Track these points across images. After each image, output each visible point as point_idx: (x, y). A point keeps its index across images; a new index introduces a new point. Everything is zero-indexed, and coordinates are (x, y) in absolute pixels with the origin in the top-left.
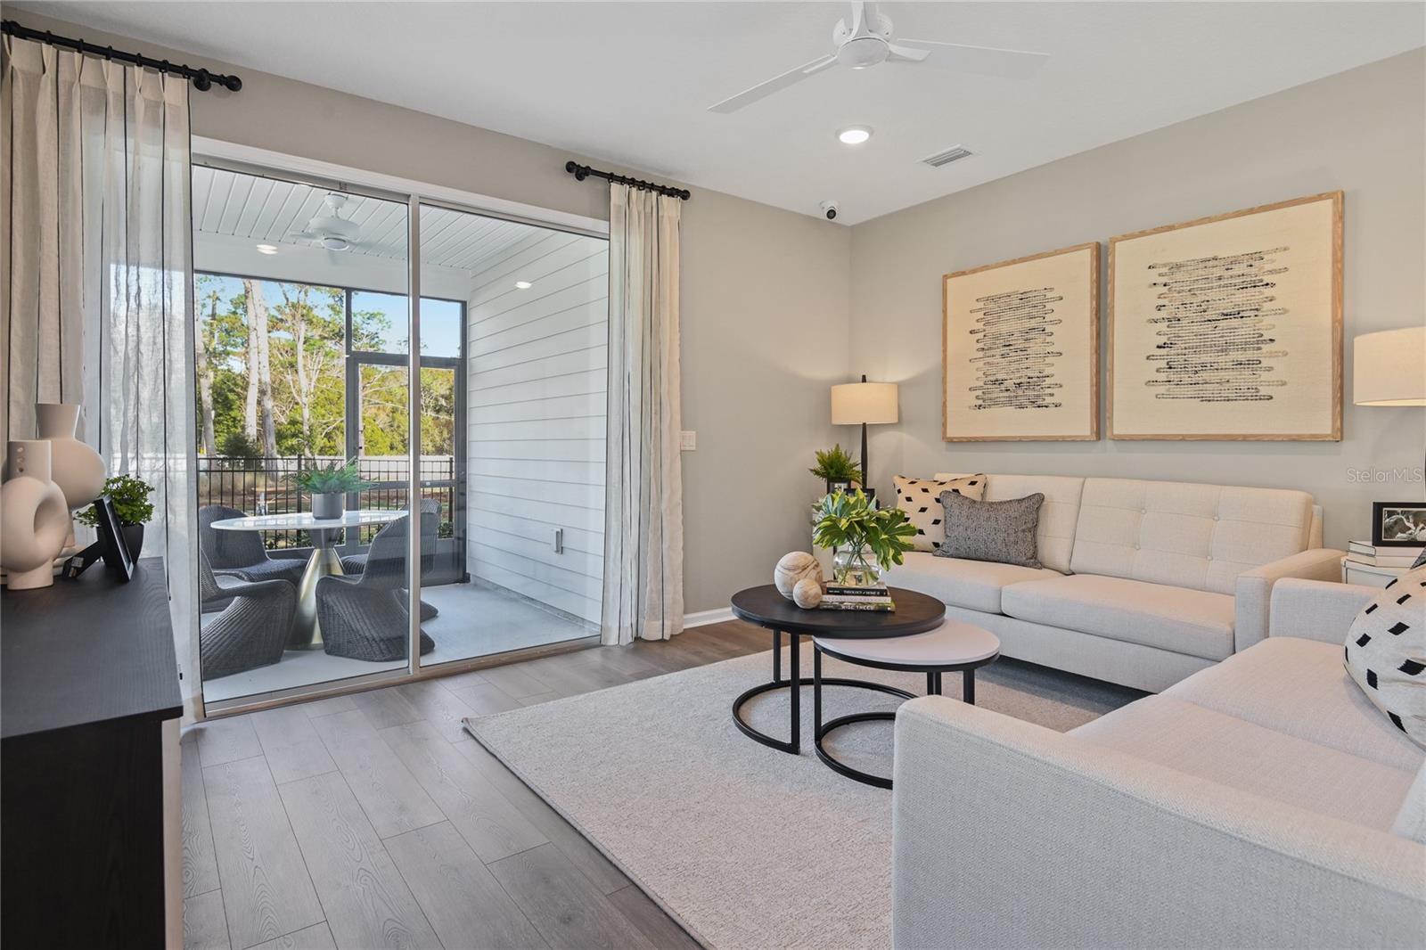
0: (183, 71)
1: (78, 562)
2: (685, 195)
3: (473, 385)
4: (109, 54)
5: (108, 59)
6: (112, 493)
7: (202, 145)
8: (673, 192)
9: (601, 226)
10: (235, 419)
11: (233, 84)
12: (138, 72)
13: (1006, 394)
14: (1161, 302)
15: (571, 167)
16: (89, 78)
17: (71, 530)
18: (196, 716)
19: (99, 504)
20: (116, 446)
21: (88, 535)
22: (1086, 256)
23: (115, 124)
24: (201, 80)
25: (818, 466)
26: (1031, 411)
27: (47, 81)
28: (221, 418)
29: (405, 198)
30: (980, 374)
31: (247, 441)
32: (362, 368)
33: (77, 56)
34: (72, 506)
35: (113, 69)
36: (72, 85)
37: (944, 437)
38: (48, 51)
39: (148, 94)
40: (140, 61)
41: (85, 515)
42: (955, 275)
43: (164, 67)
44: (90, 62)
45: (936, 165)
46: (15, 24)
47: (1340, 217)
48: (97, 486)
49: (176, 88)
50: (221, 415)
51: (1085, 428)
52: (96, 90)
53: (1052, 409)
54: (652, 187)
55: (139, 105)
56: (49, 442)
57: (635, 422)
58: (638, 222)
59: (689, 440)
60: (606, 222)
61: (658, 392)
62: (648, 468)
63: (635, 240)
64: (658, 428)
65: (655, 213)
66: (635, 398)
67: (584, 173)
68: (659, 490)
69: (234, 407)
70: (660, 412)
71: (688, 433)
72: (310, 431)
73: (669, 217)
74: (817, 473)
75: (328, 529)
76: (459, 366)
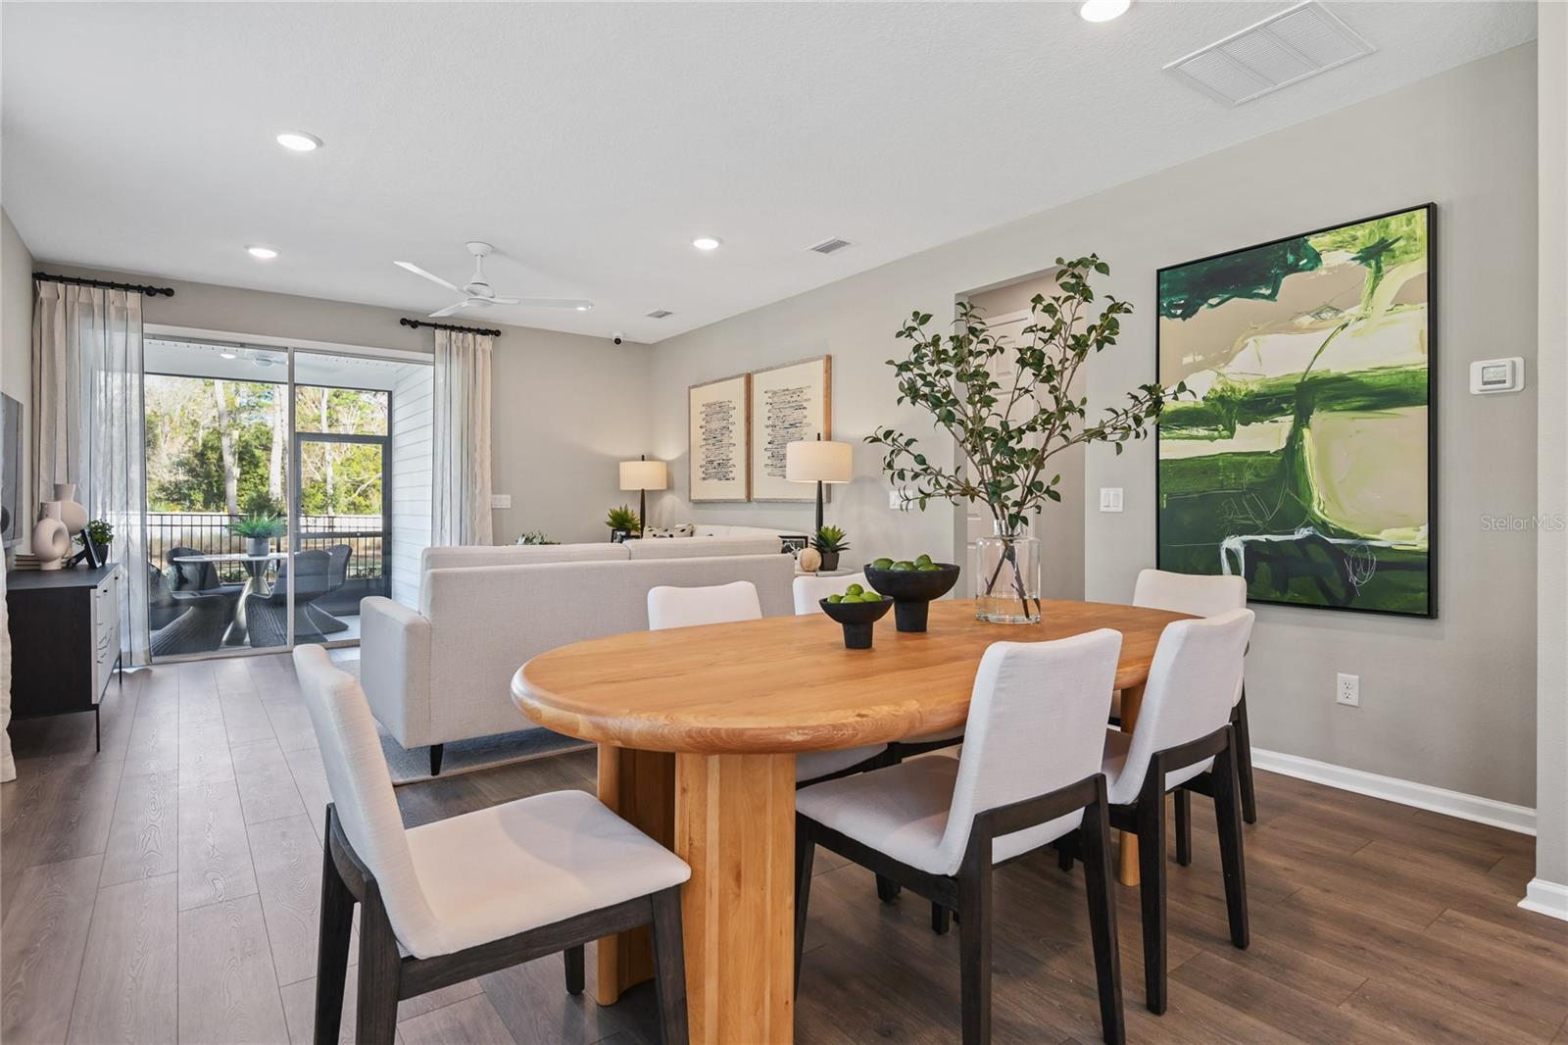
0: (139, 289)
1: (74, 561)
2: (497, 333)
3: (396, 457)
4: (95, 284)
5: (94, 287)
6: (91, 529)
7: (149, 328)
8: (485, 333)
9: (430, 357)
10: (262, 476)
11: (169, 292)
12: (111, 292)
13: (714, 470)
14: (770, 415)
15: (404, 322)
16: (83, 298)
17: (71, 546)
18: (146, 661)
19: (83, 532)
20: (99, 505)
21: (79, 548)
22: (742, 380)
23: (99, 321)
24: (150, 291)
25: (610, 520)
26: (724, 482)
27: (60, 304)
28: (248, 476)
29: (286, 349)
30: (704, 456)
31: (270, 500)
32: (304, 445)
33: (77, 287)
34: (71, 534)
35: (97, 293)
36: (74, 303)
37: (690, 500)
38: (61, 286)
39: (118, 304)
40: (112, 286)
41: (78, 540)
42: (695, 386)
43: (127, 288)
44: (84, 289)
45: (660, 317)
46: (43, 274)
47: (828, 371)
48: (84, 524)
49: (134, 298)
50: (248, 473)
51: (742, 496)
52: (88, 304)
53: (732, 481)
54: (469, 330)
55: (112, 311)
56: (59, 503)
57: (456, 489)
58: (458, 354)
59: (505, 501)
60: (432, 355)
61: (473, 468)
62: (467, 521)
63: (455, 366)
64: (473, 493)
65: (472, 347)
66: (456, 472)
67: (415, 324)
68: (474, 535)
69: (261, 464)
70: (475, 483)
71: (504, 496)
72: (334, 489)
73: (484, 351)
74: (610, 524)
75: (257, 562)
76: (386, 443)
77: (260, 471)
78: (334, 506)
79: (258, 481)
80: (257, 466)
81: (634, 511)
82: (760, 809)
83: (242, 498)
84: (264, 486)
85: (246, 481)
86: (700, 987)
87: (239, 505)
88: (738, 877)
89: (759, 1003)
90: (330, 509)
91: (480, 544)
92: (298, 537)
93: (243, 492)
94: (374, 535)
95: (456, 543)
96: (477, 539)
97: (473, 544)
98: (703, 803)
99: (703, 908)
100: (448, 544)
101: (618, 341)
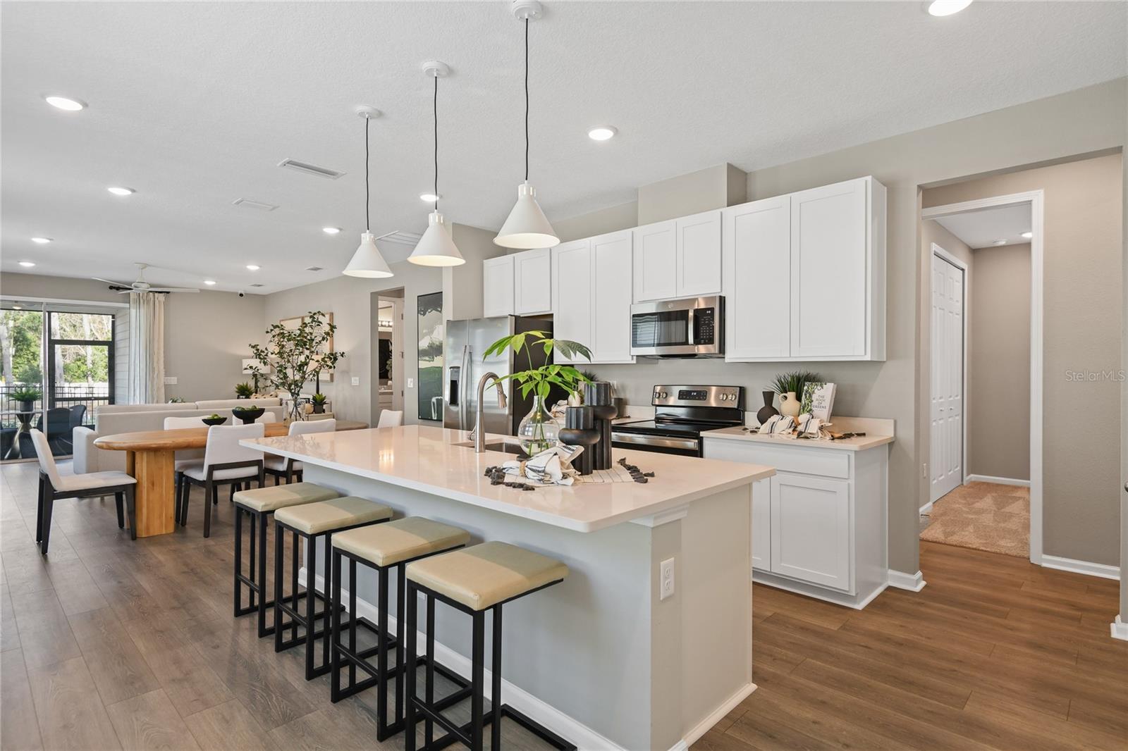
3: (116, 354)
9: (127, 305)
15: (111, 288)
25: (237, 389)
42: (283, 320)
45: (258, 286)
57: (143, 374)
58: (144, 304)
59: (173, 380)
60: (128, 305)
61: (153, 364)
62: (149, 392)
63: (142, 310)
64: (153, 377)
65: (152, 299)
66: (143, 366)
67: (118, 289)
68: (153, 399)
69: (33, 344)
70: (153, 371)
71: (173, 378)
72: (93, 364)
73: (159, 302)
74: (237, 392)
75: (26, 415)
76: (111, 345)
77: (32, 350)
78: (93, 377)
79: (30, 357)
80: (29, 345)
81: (251, 384)
82: (161, 469)
83: (17, 370)
84: (35, 360)
85: (20, 356)
86: (141, 510)
87: (15, 375)
88: (153, 485)
89: (161, 516)
90: (90, 378)
91: (157, 402)
92: (53, 399)
93: (18, 365)
94: (104, 399)
95: (143, 403)
96: (155, 400)
97: (153, 403)
98: (142, 466)
99: (142, 491)
100: (138, 403)
101: (241, 295)
